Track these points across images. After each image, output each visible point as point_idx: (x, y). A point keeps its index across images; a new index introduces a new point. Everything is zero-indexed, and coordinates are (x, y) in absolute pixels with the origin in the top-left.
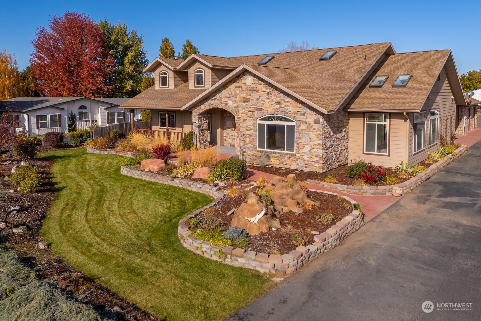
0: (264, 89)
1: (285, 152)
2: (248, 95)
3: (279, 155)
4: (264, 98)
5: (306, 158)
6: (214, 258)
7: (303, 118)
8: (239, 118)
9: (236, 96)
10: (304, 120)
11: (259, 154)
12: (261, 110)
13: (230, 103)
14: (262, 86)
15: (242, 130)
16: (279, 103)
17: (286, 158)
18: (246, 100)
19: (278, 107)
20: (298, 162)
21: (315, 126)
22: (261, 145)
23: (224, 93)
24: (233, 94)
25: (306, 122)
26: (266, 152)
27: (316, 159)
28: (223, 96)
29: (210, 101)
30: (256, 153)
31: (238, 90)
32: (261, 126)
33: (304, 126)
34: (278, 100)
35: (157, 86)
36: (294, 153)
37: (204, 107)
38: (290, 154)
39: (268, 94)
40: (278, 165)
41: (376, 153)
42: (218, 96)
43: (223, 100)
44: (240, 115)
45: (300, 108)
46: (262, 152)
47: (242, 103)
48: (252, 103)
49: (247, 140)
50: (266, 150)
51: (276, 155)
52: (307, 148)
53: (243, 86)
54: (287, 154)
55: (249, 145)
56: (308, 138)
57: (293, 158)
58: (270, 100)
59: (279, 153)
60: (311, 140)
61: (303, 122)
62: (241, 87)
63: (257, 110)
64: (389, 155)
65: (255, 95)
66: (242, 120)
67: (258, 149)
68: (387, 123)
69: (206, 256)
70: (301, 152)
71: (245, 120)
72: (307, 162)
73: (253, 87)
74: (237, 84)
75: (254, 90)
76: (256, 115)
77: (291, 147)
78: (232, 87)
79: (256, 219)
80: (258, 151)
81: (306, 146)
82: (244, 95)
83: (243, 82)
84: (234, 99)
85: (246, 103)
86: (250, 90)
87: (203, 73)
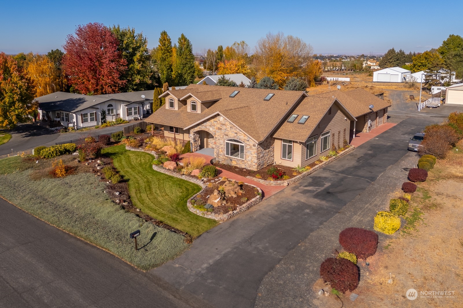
0: (229, 125)
1: (239, 158)
2: (220, 126)
3: (236, 160)
4: (229, 129)
5: (249, 163)
6: (201, 215)
7: (248, 143)
9: (214, 126)
10: (248, 144)
11: (227, 158)
12: (227, 135)
13: (211, 129)
15: (217, 144)
16: (236, 133)
17: (240, 162)
18: (220, 129)
19: (236, 135)
20: (246, 164)
21: (254, 148)
22: (228, 154)
23: (208, 123)
24: (213, 124)
25: (249, 145)
26: (230, 158)
27: (254, 164)
28: (207, 125)
29: (200, 126)
30: (225, 157)
31: (215, 123)
32: (227, 144)
33: (248, 147)
34: (236, 131)
35: (167, 106)
36: (244, 159)
37: (197, 129)
38: (242, 160)
39: (231, 127)
40: (236, 165)
41: (287, 159)
42: (205, 124)
43: (207, 127)
44: (216, 136)
45: (247, 138)
46: (228, 157)
47: (217, 130)
48: (223, 131)
49: (220, 150)
50: (230, 156)
51: (235, 160)
52: (250, 158)
53: (218, 121)
54: (240, 160)
55: (221, 153)
56: (250, 153)
57: (243, 162)
58: (232, 131)
59: (236, 159)
61: (248, 145)
63: (225, 135)
64: (293, 161)
65: (224, 127)
66: (217, 139)
67: (226, 155)
68: (292, 145)
69: (198, 214)
70: (247, 159)
71: (219, 139)
72: (250, 165)
73: (224, 122)
74: (215, 119)
75: (224, 125)
76: (225, 138)
77: (242, 156)
78: (212, 120)
79: (216, 201)
80: (226, 157)
82: (219, 126)
83: (218, 119)
84: (213, 127)
85: (219, 131)
86: (222, 124)
87: (196, 104)
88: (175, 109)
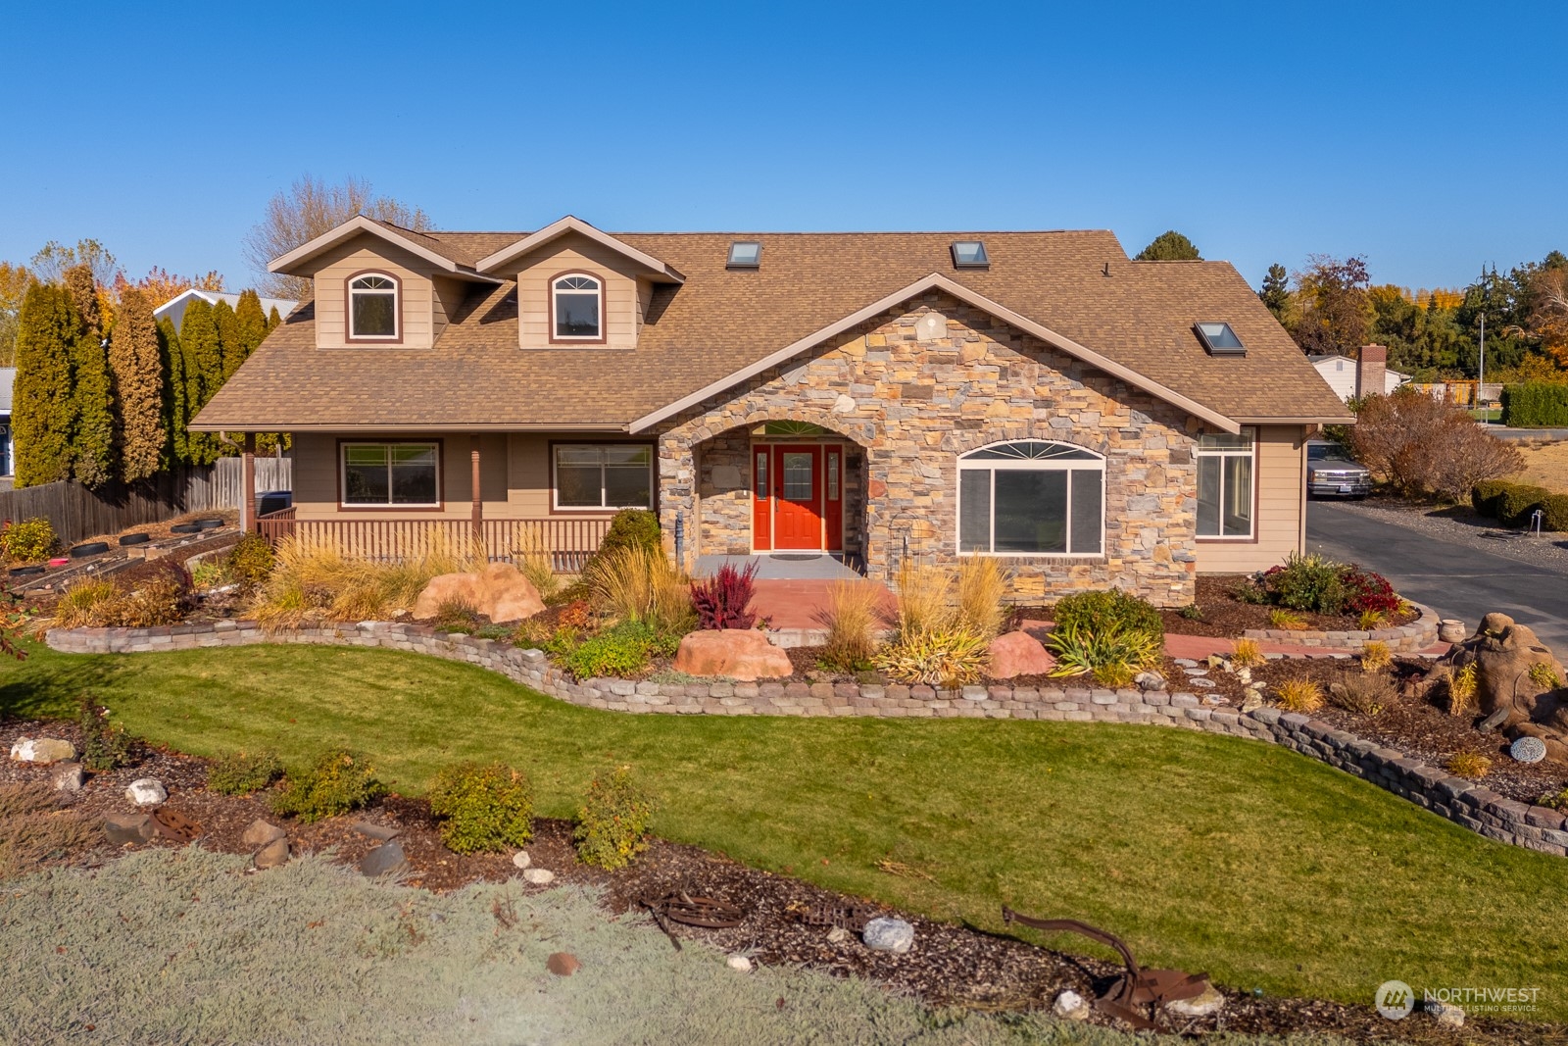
0: (991, 357)
1: (1068, 555)
2: (921, 375)
3: (1046, 568)
4: (990, 387)
5: (1145, 568)
7: (1132, 448)
8: (886, 455)
9: (870, 377)
10: (1139, 452)
11: (970, 571)
12: (976, 424)
13: (845, 404)
14: (980, 347)
15: (895, 493)
16: (1046, 403)
17: (1072, 575)
18: (910, 392)
19: (1043, 413)
20: (1116, 582)
21: (1174, 471)
22: (973, 538)
23: (821, 368)
24: (859, 372)
25: (1143, 460)
26: (997, 561)
27: (1180, 568)
28: (813, 380)
29: (750, 398)
30: (955, 567)
31: (879, 361)
32: (973, 481)
33: (1136, 472)
34: (1045, 391)
36: (1101, 555)
37: (716, 422)
38: (1085, 561)
39: (1004, 372)
40: (1043, 598)
41: (1222, 537)
42: (791, 378)
43: (813, 395)
44: (888, 445)
45: (1125, 417)
46: (979, 562)
47: (897, 404)
48: (942, 402)
49: (919, 527)
50: (993, 553)
51: (1036, 568)
52: (1149, 537)
53: (905, 346)
54: (1077, 561)
55: (927, 544)
56: (1151, 506)
57: (1096, 573)
58: (1015, 392)
59: (1048, 561)
60: (1160, 512)
61: (1133, 459)
62: (895, 349)
63: (959, 424)
64: (1256, 541)
65: (955, 376)
66: (896, 461)
67: (959, 554)
68: (1252, 454)
70: (1126, 551)
71: (907, 460)
72: (1143, 581)
73: (948, 348)
74: (876, 338)
75: (949, 361)
76: (956, 443)
77: (1088, 539)
78: (856, 347)
80: (964, 561)
81: (1144, 533)
82: (909, 375)
83: (904, 332)
84: (865, 388)
85: (914, 404)
86: (934, 360)
87: (598, 292)
88: (409, 343)
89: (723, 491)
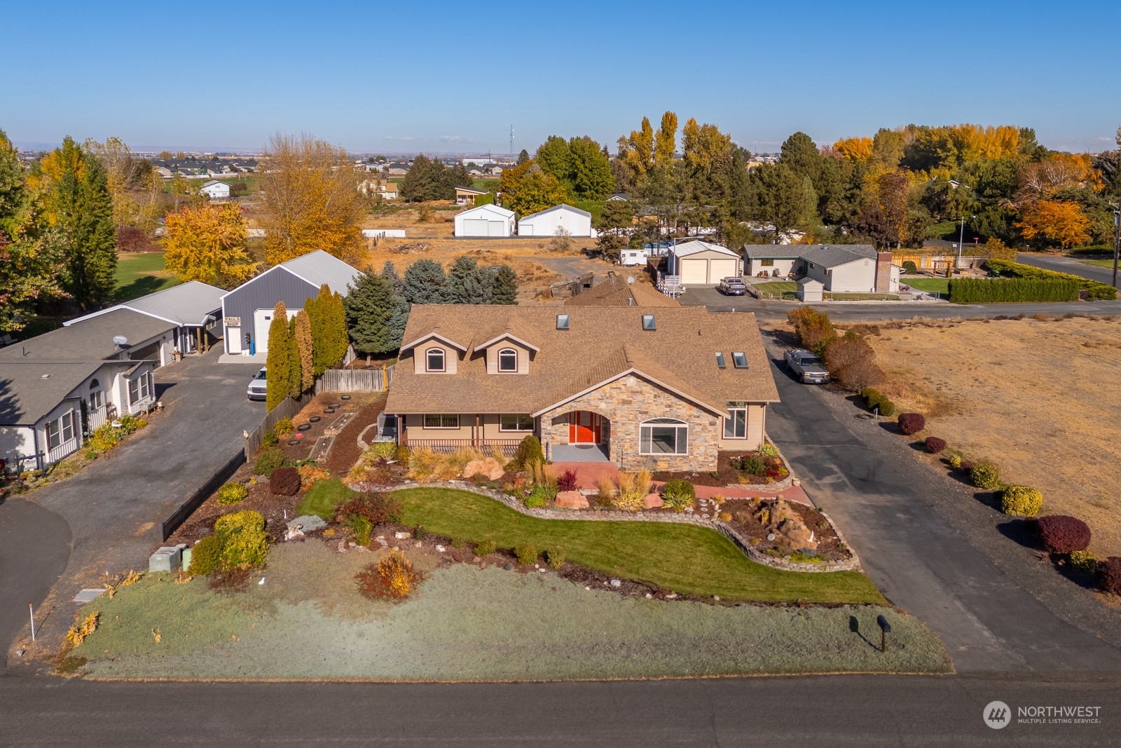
0: (651, 391)
1: (676, 454)
2: (628, 397)
3: (669, 459)
4: (651, 401)
5: (701, 459)
7: (697, 421)
8: (616, 422)
9: (611, 397)
10: (699, 422)
11: (645, 459)
12: (646, 413)
13: (603, 405)
14: (647, 388)
15: (619, 434)
16: (669, 406)
17: (677, 461)
18: (624, 402)
19: (668, 409)
20: (691, 463)
21: (711, 428)
22: (646, 449)
23: (595, 395)
24: (608, 395)
25: (700, 424)
26: (652, 457)
27: (712, 459)
28: (592, 399)
29: (571, 403)
30: (639, 458)
31: (614, 393)
32: (645, 430)
33: (698, 428)
34: (669, 402)
35: (420, 365)
36: (687, 454)
37: (561, 411)
38: (681, 456)
39: (655, 396)
40: (667, 469)
41: (735, 437)
42: (586, 398)
43: (592, 403)
44: (617, 419)
45: (695, 411)
46: (647, 456)
47: (620, 406)
48: (635, 406)
49: (627, 445)
50: (652, 454)
51: (665, 458)
52: (702, 449)
53: (623, 387)
54: (678, 456)
55: (630, 451)
56: (702, 439)
57: (686, 461)
58: (659, 402)
59: (670, 456)
60: (706, 441)
61: (697, 424)
62: (619, 388)
63: (641, 413)
64: (747, 439)
65: (640, 397)
66: (620, 424)
67: (640, 454)
68: (746, 409)
70: (695, 453)
71: (623, 424)
72: (701, 463)
73: (637, 389)
74: (614, 385)
75: (637, 392)
76: (639, 419)
77: (683, 448)
78: (607, 388)
79: (811, 540)
80: (642, 456)
81: (701, 448)
82: (624, 397)
83: (623, 383)
84: (610, 401)
85: (626, 406)
86: (632, 392)
87: (516, 355)
88: (448, 372)
89: (559, 423)
